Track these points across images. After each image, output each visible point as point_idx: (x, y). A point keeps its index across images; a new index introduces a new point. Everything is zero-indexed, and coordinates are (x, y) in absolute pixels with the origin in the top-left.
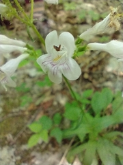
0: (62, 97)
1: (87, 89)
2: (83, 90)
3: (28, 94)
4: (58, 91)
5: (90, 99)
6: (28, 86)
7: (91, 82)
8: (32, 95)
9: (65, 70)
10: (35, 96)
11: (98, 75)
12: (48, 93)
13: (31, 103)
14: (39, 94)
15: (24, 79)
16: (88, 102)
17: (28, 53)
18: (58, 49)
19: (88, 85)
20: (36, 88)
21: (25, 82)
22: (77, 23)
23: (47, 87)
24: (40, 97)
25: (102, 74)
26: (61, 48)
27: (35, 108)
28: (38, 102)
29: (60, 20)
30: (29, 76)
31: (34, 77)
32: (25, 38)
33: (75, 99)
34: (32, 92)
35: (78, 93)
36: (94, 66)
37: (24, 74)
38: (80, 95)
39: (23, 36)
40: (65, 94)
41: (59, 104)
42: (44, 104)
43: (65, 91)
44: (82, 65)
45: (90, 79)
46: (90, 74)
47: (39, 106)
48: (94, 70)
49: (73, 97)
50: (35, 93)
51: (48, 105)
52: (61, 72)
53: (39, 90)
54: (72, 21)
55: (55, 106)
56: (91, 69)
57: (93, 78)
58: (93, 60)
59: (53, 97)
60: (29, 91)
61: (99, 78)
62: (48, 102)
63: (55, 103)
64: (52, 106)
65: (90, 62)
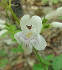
0: (31, 60)
1: (49, 54)
2: (46, 55)
3: (6, 58)
4: (27, 56)
5: (51, 62)
6: (6, 52)
7: (52, 49)
8: (8, 58)
9: (35, 43)
10: (11, 59)
11: (57, 43)
12: (20, 57)
13: (7, 65)
14: (14, 58)
15: (2, 46)
16: (50, 64)
17: (7, 29)
18: (29, 28)
19: (50, 51)
20: (12, 53)
21: (3, 49)
22: (42, 6)
23: (20, 53)
24: (14, 60)
25: (60, 43)
26: (32, 27)
27: (11, 68)
28: (13, 64)
29: (29, 3)
30: (6, 44)
31: (10, 45)
32: (4, 17)
33: (41, 61)
34: (9, 56)
35: (42, 57)
36: (54, 37)
37: (3, 43)
38: (44, 59)
39: (2, 14)
40: (33, 58)
41: (28, 65)
42: (18, 65)
43: (33, 56)
44: (46, 36)
45: (52, 47)
46: (51, 43)
47: (13, 67)
48: (54, 40)
49: (39, 60)
50: (11, 57)
51: (21, 66)
52: (32, 44)
53: (14, 55)
54: (38, 4)
55: (25, 67)
56: (52, 39)
57: (54, 46)
58: (54, 32)
59: (24, 60)
60: (6, 56)
61: (58, 46)
62: (20, 64)
63: (26, 65)
64: (23, 66)
65: (52, 34)
